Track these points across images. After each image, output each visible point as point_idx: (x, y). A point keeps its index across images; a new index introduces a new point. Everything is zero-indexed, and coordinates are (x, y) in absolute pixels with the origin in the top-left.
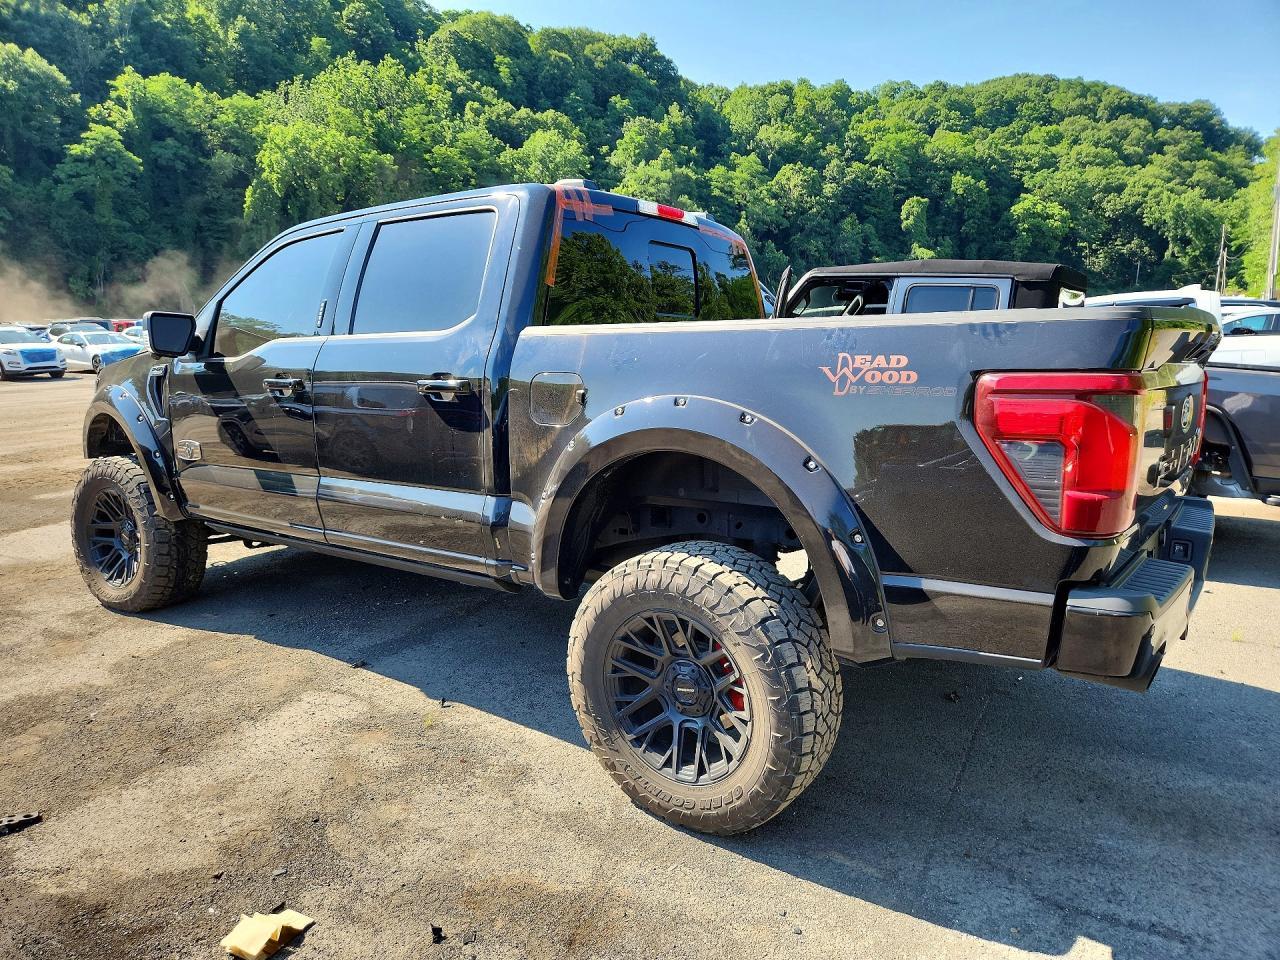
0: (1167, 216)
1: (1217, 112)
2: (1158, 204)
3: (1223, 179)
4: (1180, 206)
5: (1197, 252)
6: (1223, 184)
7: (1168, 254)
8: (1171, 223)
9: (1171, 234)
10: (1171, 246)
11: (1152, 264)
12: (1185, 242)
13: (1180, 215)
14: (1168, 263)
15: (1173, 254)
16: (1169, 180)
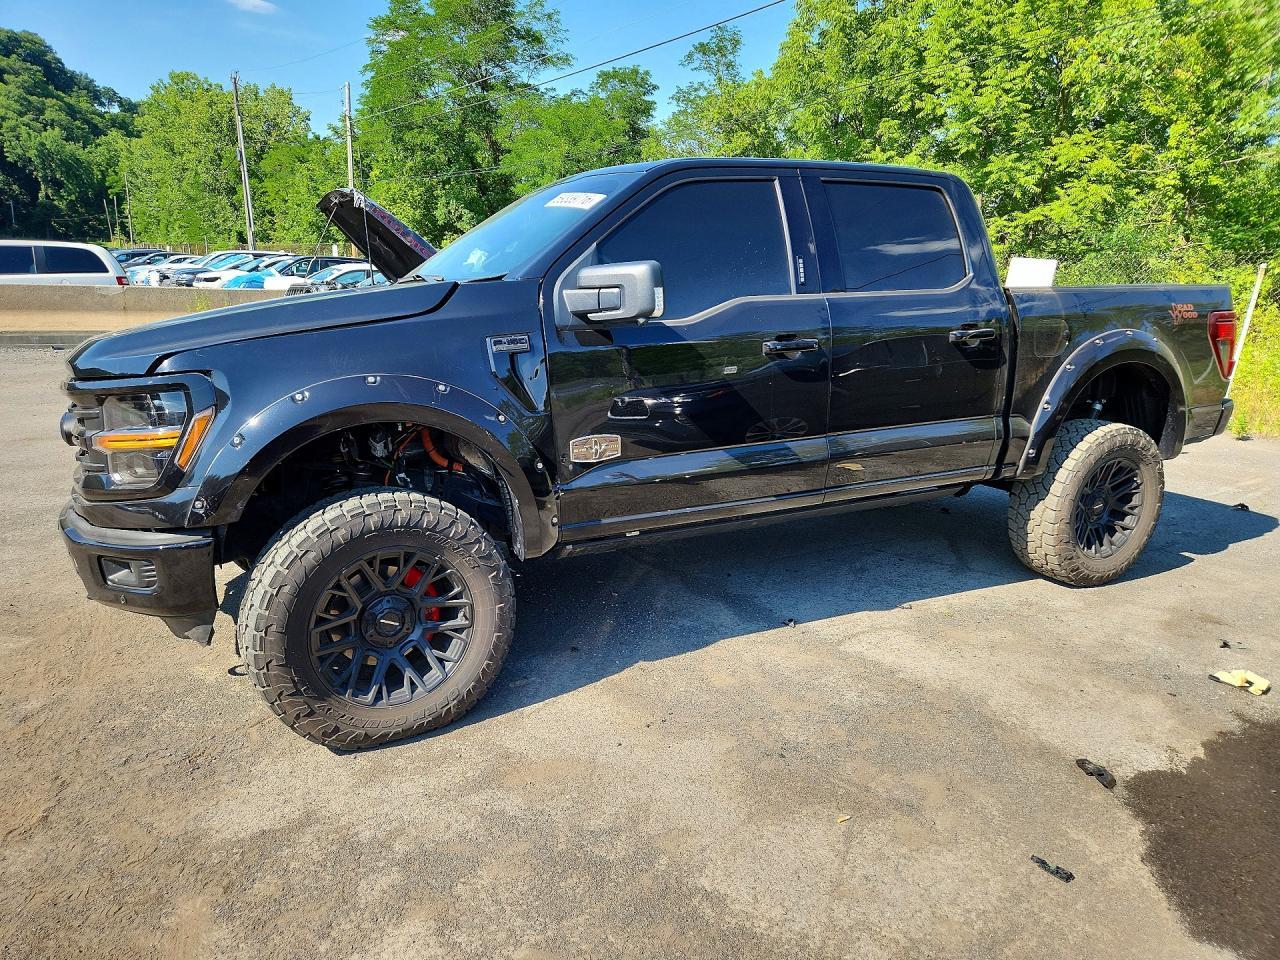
0: (32, 153)
1: (49, 49)
2: (18, 138)
3: (78, 123)
4: (42, 144)
5: (73, 197)
6: (78, 128)
7: (41, 195)
8: (37, 161)
9: (40, 175)
10: (43, 187)
11: (25, 205)
12: (57, 185)
13: (45, 155)
14: (43, 205)
15: (47, 196)
16: (21, 114)
